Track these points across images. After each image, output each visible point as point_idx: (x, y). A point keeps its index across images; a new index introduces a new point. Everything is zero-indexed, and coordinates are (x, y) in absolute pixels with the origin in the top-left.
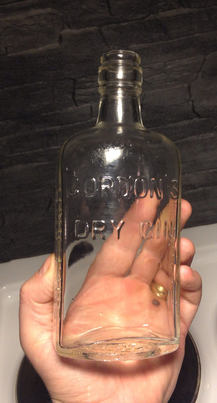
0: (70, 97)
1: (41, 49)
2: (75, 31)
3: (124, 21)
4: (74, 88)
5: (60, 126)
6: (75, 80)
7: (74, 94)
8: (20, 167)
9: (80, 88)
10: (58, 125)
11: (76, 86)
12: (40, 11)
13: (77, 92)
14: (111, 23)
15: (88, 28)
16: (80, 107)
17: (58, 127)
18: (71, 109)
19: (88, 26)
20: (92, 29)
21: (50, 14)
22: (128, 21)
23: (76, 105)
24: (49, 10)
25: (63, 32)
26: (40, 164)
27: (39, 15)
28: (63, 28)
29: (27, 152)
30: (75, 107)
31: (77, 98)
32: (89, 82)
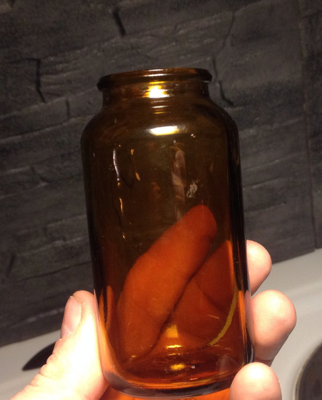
0: (33, 88)
4: (38, 75)
5: (20, 137)
6: (39, 62)
7: (38, 84)
9: (47, 73)
10: (17, 135)
11: (41, 71)
13: (44, 79)
16: (49, 103)
17: (16, 137)
18: (35, 107)
23: (43, 100)
30: (43, 104)
31: (43, 89)
32: (61, 63)
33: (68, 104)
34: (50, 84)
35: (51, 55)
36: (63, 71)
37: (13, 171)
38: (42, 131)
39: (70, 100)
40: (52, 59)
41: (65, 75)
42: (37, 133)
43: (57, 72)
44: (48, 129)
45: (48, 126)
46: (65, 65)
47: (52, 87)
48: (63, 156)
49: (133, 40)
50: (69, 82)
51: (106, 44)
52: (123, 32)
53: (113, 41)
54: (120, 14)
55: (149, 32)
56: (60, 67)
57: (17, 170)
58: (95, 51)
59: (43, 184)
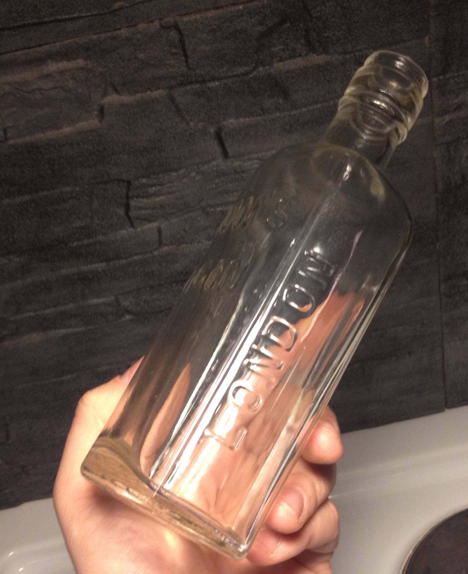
0: (121, 212)
1: (67, 130)
2: (126, 99)
3: (213, 79)
4: (128, 197)
5: (104, 264)
6: (129, 183)
7: (127, 207)
8: (35, 337)
9: (138, 196)
10: (102, 262)
11: (130, 194)
12: (63, 65)
13: (133, 203)
14: (191, 83)
15: (149, 92)
16: (139, 229)
17: (100, 265)
19: (149, 89)
20: (156, 94)
21: (82, 69)
22: (219, 79)
23: (132, 225)
24: (80, 62)
25: (106, 100)
26: (70, 330)
27: (62, 72)
28: (105, 94)
29: (47, 311)
30: (131, 230)
31: (133, 214)
32: (154, 185)
33: (159, 231)
34: (140, 209)
35: (143, 177)
36: (155, 194)
37: (95, 301)
38: (129, 259)
39: (162, 226)
41: (158, 199)
42: (124, 262)
43: (148, 196)
44: (136, 258)
45: (136, 254)
46: (158, 188)
47: (143, 212)
48: (152, 287)
49: (237, 164)
50: (162, 206)
51: (206, 167)
52: (225, 154)
53: (214, 163)
54: (223, 134)
55: (255, 156)
56: (152, 190)
57: (100, 301)
58: (193, 174)
59: (128, 317)
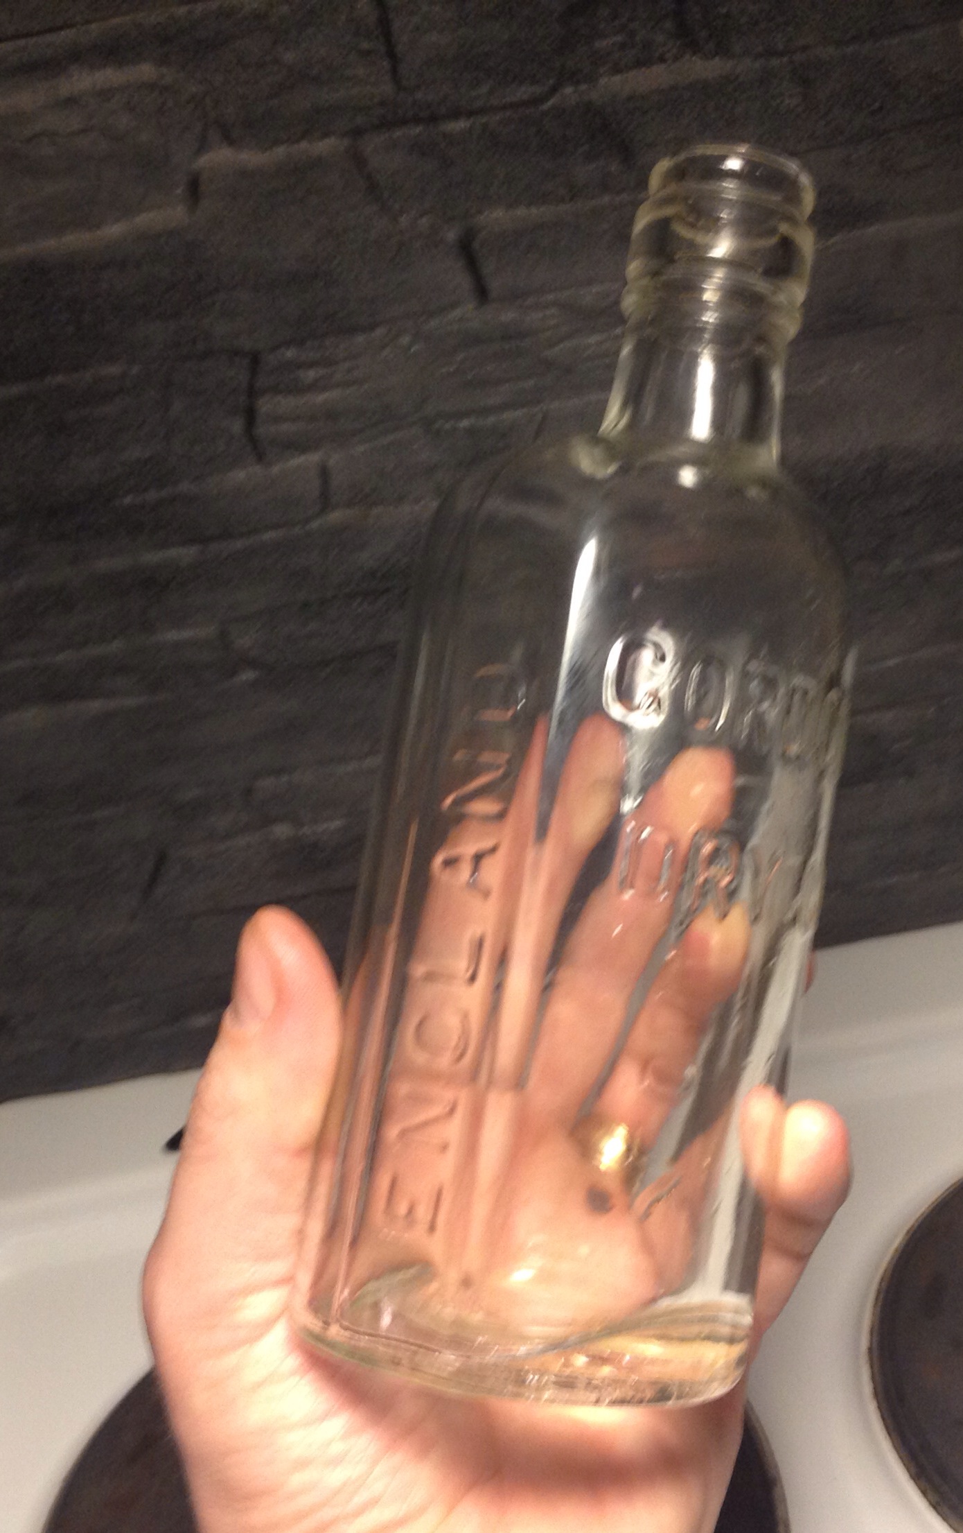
0: (237, 426)
1: (114, 230)
2: (251, 158)
3: (455, 114)
4: (252, 392)
5: (194, 549)
7: (250, 416)
8: (32, 718)
9: (275, 390)
10: (188, 543)
11: (259, 384)
12: (108, 76)
13: (265, 405)
14: (404, 122)
15: (304, 145)
17: (185, 550)
18: (239, 475)
19: (305, 135)
20: (323, 146)
21: (152, 86)
22: (470, 114)
23: (260, 458)
24: (146, 71)
25: (204, 161)
26: (113, 704)
27: (105, 94)
28: (203, 146)
29: (60, 658)
30: (259, 468)
31: (261, 430)
33: (324, 473)
34: (278, 419)
35: (288, 344)
36: (313, 387)
37: (172, 636)
38: (252, 540)
39: (331, 462)
40: (290, 353)
41: (321, 398)
42: (239, 544)
43: (298, 389)
44: (268, 536)
45: (269, 528)
46: (321, 372)
47: (284, 427)
49: (508, 316)
50: (331, 415)
52: (482, 293)
54: (476, 245)
56: (311, 375)
58: (405, 340)
59: (248, 675)
